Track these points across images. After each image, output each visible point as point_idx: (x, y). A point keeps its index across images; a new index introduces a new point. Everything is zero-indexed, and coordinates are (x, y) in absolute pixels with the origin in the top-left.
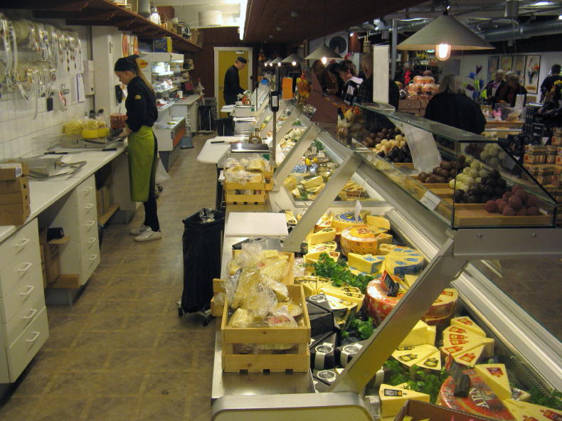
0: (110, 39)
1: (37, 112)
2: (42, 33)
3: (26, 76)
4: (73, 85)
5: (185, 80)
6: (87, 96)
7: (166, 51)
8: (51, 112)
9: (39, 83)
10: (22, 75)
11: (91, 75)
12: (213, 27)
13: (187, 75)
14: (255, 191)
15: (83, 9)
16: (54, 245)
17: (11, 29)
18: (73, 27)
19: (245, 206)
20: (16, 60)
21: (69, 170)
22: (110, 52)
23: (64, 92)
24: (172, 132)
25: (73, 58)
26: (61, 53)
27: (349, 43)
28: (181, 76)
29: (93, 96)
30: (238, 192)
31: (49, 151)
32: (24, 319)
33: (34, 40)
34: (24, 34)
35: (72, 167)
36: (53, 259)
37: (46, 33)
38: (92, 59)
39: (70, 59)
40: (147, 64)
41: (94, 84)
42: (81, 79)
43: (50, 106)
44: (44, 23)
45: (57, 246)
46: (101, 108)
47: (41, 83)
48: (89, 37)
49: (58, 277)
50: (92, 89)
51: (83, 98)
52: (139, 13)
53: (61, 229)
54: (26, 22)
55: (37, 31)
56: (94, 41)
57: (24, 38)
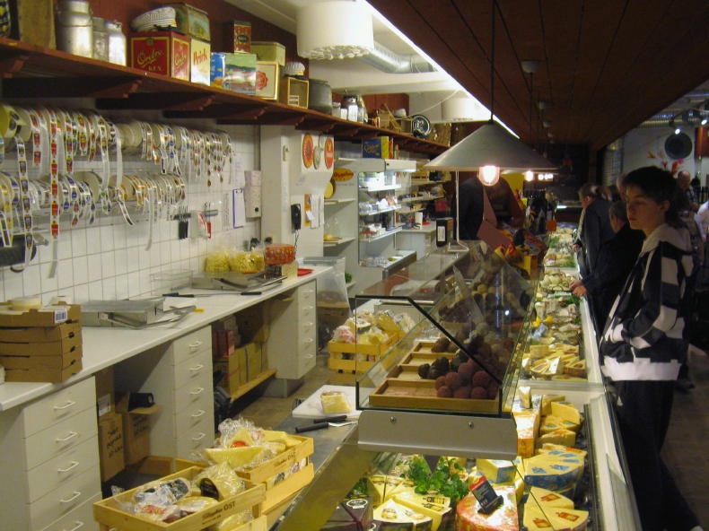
0: (284, 141)
1: (150, 241)
2: (163, 136)
3: (134, 193)
4: (225, 205)
5: (435, 197)
6: (248, 220)
7: (380, 157)
8: (185, 241)
9: (156, 202)
10: (129, 193)
11: (256, 191)
12: (462, 121)
13: (439, 189)
14: (368, 356)
15: (205, 108)
16: (140, 415)
17: (113, 136)
18: (224, 127)
19: (340, 375)
20: (120, 174)
21: (172, 316)
22: (284, 160)
23: (207, 214)
24: (384, 272)
25: (218, 169)
26: (196, 163)
27: (696, 142)
28: (430, 190)
29: (260, 218)
30: (347, 356)
31: (174, 292)
32: (61, 503)
33: (150, 147)
34: (134, 140)
35: (176, 313)
36: (136, 434)
37: (172, 137)
38: (259, 169)
39: (212, 170)
40: (352, 174)
41: (262, 202)
42: (240, 197)
43: (183, 232)
44: (170, 125)
45: (145, 418)
46: (269, 235)
47: (160, 203)
48: (256, 139)
49: (145, 458)
50: (257, 210)
51: (241, 221)
52: (310, 108)
53: (151, 395)
54: (139, 124)
55: (157, 136)
56: (264, 145)
57: (136, 145)
